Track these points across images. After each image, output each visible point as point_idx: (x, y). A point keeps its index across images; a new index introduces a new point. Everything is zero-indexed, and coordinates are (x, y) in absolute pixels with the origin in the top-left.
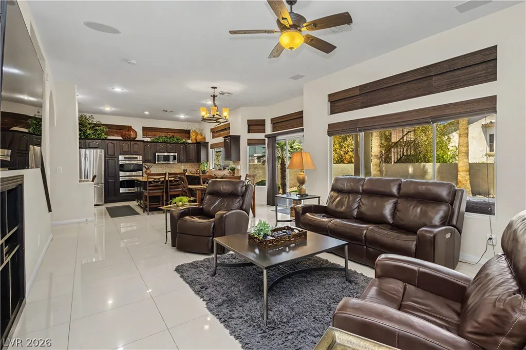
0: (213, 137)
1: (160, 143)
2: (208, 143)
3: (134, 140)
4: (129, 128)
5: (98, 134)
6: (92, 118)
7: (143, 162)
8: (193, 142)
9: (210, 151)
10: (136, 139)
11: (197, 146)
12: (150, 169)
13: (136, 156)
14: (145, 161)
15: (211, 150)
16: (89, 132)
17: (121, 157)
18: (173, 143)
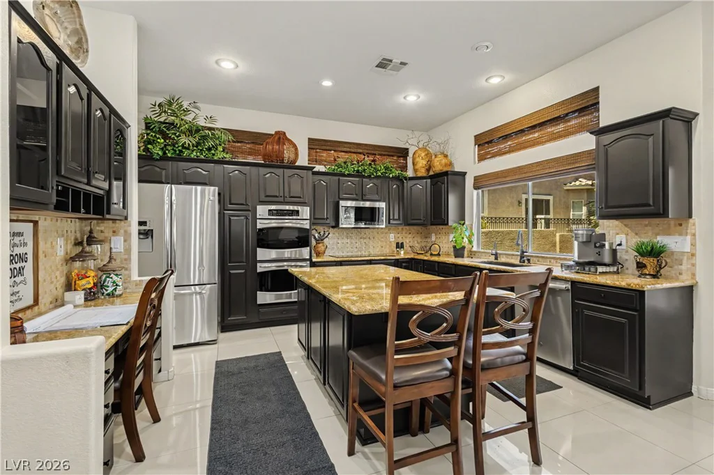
0: (482, 158)
1: (349, 175)
2: (464, 174)
3: (292, 166)
4: (281, 137)
5: (209, 149)
6: (196, 108)
7: (312, 224)
8: (420, 174)
9: (472, 195)
10: (297, 164)
11: (432, 184)
12: (326, 241)
13: (296, 208)
14: (315, 220)
15: (475, 192)
16: (184, 139)
17: (262, 210)
18: (378, 177)
